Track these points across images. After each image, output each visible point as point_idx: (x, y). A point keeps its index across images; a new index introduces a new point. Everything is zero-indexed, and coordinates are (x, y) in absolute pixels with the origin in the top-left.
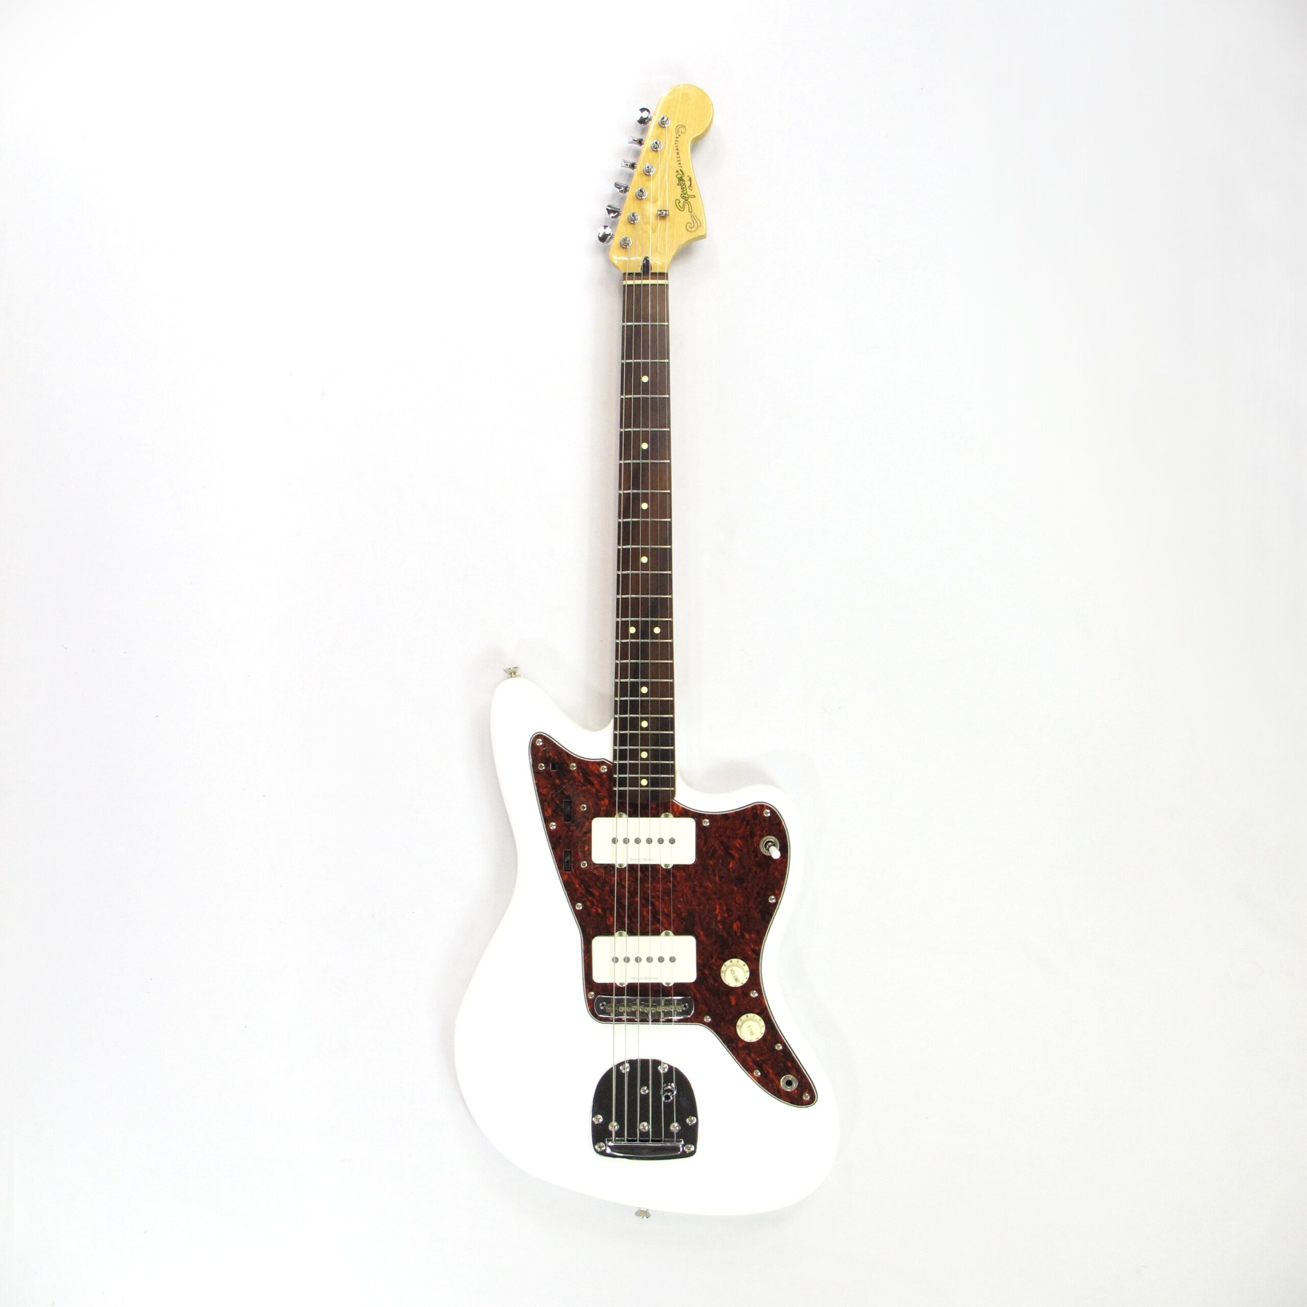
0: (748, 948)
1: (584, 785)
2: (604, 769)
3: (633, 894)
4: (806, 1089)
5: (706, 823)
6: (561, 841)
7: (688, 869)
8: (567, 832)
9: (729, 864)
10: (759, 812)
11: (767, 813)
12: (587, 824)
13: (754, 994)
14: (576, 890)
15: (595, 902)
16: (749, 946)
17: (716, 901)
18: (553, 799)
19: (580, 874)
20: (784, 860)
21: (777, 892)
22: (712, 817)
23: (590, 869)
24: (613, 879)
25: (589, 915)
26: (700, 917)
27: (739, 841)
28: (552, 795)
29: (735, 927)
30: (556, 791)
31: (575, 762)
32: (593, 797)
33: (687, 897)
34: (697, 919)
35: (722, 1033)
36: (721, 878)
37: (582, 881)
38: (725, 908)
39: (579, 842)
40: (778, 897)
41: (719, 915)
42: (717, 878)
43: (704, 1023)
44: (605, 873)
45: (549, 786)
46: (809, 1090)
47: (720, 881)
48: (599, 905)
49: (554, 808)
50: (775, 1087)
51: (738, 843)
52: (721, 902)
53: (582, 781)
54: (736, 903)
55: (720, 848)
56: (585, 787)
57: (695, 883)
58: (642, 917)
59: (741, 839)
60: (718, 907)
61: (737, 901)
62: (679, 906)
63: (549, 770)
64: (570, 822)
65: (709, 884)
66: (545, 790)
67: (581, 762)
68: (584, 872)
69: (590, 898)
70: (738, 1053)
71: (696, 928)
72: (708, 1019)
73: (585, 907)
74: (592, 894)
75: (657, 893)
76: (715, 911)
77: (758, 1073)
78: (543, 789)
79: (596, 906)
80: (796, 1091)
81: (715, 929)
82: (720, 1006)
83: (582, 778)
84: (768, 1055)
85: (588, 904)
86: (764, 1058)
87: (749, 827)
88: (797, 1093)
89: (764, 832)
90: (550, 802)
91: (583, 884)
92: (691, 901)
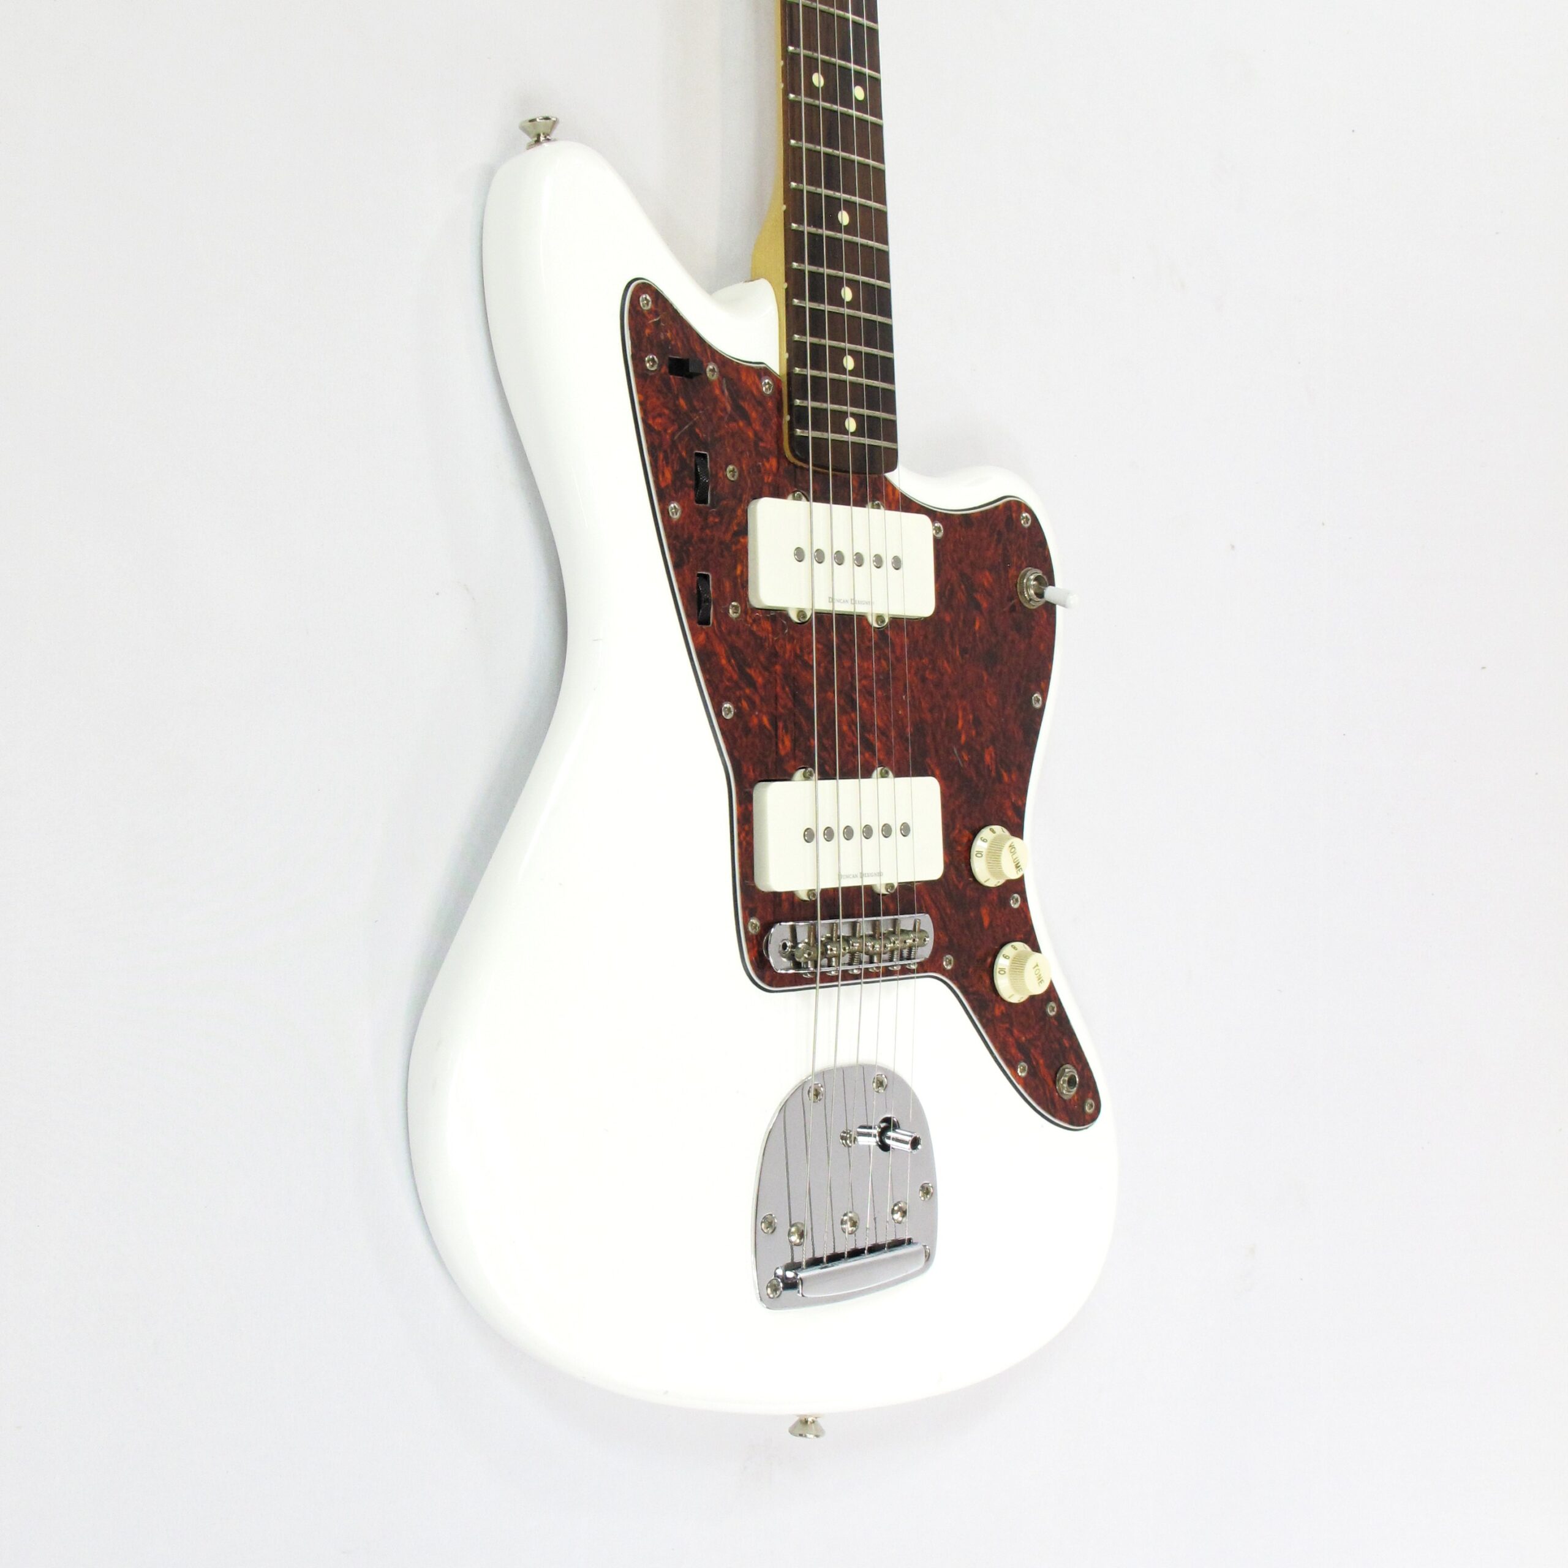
0: (1007, 804)
1: (732, 419)
2: (766, 386)
3: (825, 684)
4: (1088, 1090)
5: (938, 531)
6: (691, 549)
7: (925, 628)
8: (702, 529)
9: (974, 623)
10: (1014, 515)
11: (1025, 521)
12: (739, 512)
13: (1017, 903)
14: (722, 670)
15: (757, 700)
16: (1009, 797)
17: (958, 701)
18: (674, 445)
19: (730, 633)
20: (1051, 620)
21: (1041, 685)
22: (947, 519)
23: (746, 621)
24: (788, 647)
25: (747, 730)
26: (934, 736)
27: (987, 574)
28: (673, 434)
29: (987, 757)
30: (680, 428)
31: (715, 361)
32: (750, 451)
33: (912, 690)
34: (929, 740)
35: (971, 989)
36: (964, 651)
37: (733, 651)
38: (971, 717)
39: (726, 553)
40: (1044, 695)
41: (963, 732)
42: (958, 653)
43: (943, 971)
44: (774, 633)
45: (666, 411)
46: (1092, 1092)
47: (962, 658)
48: (765, 709)
49: (676, 467)
50: (1048, 1095)
51: (986, 578)
52: (965, 703)
53: (729, 408)
54: (987, 706)
55: (960, 586)
56: (735, 424)
57: (924, 661)
58: (844, 737)
59: (990, 570)
60: (960, 715)
61: (989, 703)
62: (900, 712)
63: (665, 374)
64: (707, 505)
65: (946, 664)
66: (659, 420)
67: (724, 362)
68: (735, 628)
69: (747, 691)
70: (995, 1029)
71: (928, 760)
72: (952, 961)
73: (739, 713)
74: (751, 683)
75: (865, 682)
76: (957, 722)
77: (1023, 1069)
78: (654, 418)
79: (760, 711)
80: (1076, 1098)
81: (957, 763)
82: (967, 932)
83: (729, 402)
84: (1037, 1027)
85: (745, 704)
86: (1031, 1036)
87: (1001, 546)
88: (1078, 1099)
89: (1023, 558)
90: (669, 451)
91: (734, 658)
92: (920, 703)
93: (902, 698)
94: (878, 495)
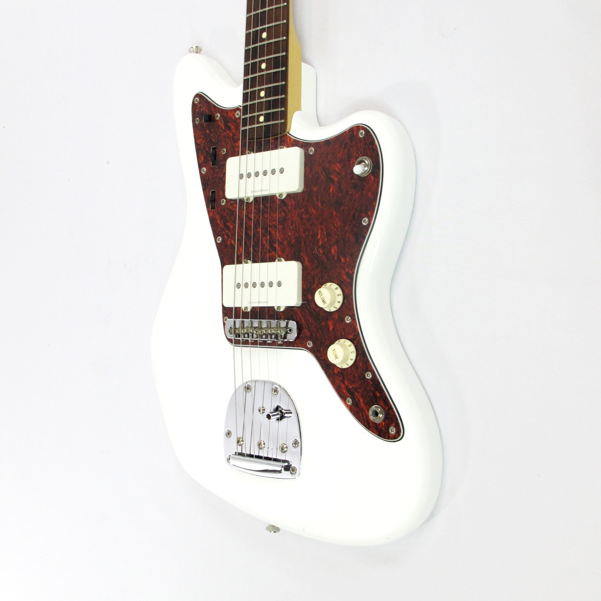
0: (343, 272)
1: (225, 131)
2: (238, 114)
3: (256, 225)
4: (393, 421)
5: (312, 151)
6: (209, 183)
7: (297, 197)
8: (213, 175)
9: (329, 189)
10: (355, 133)
11: (362, 134)
12: (223, 164)
13: (348, 320)
14: (218, 225)
15: (230, 235)
16: (344, 269)
17: (319, 226)
18: (204, 147)
19: (221, 211)
20: (376, 180)
21: (369, 213)
22: (317, 145)
23: (228, 205)
24: (243, 213)
25: (226, 246)
26: (305, 242)
27: (338, 165)
28: (204, 144)
29: (333, 251)
30: (207, 140)
31: (219, 112)
32: (231, 141)
33: (295, 224)
34: (303, 245)
35: (321, 358)
36: (323, 203)
37: (222, 217)
38: (325, 233)
39: (221, 182)
40: (371, 218)
41: (320, 240)
42: (320, 204)
43: (307, 348)
45: (202, 136)
46: (395, 424)
47: (322, 206)
48: (233, 238)
49: (205, 154)
50: (365, 417)
51: (337, 167)
52: (322, 226)
53: (223, 127)
54: (335, 227)
55: (322, 173)
56: (226, 133)
57: (302, 210)
58: (263, 246)
59: (339, 163)
60: (319, 232)
61: (336, 225)
62: (289, 234)
63: (202, 123)
64: (215, 166)
65: (313, 210)
66: (200, 140)
67: (223, 112)
68: (223, 208)
69: (227, 232)
70: (334, 380)
71: (302, 254)
72: (310, 344)
73: (223, 240)
74: (228, 228)
75: (274, 223)
76: (317, 236)
77: (350, 401)
78: (198, 139)
79: (231, 239)
80: (383, 423)
81: (317, 254)
82: (320, 331)
83: (224, 126)
84: (359, 383)
85: (226, 237)
86: (355, 386)
87: (346, 150)
88: (384, 425)
89: (359, 153)
90: (203, 150)
91: (222, 220)
92: (299, 228)
93: (291, 228)
94: (283, 143)
